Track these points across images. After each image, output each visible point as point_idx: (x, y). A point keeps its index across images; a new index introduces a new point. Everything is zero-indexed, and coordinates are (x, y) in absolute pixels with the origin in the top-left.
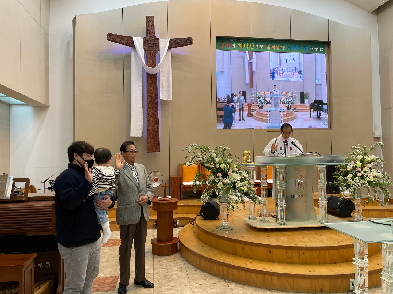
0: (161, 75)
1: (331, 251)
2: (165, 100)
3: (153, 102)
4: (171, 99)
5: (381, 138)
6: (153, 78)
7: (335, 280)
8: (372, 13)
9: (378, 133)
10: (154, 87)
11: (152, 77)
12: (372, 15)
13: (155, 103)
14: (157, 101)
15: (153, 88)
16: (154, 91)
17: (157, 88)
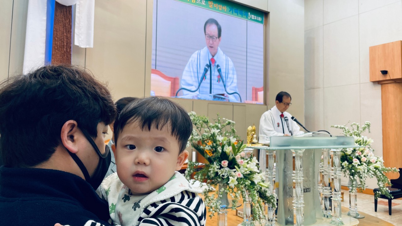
0: (77, 10)
2: (82, 47)
3: (64, 47)
4: (92, 46)
6: (67, 12)
10: (67, 25)
11: (65, 10)
13: (67, 49)
14: (70, 47)
15: (65, 26)
16: (66, 31)
17: (71, 28)
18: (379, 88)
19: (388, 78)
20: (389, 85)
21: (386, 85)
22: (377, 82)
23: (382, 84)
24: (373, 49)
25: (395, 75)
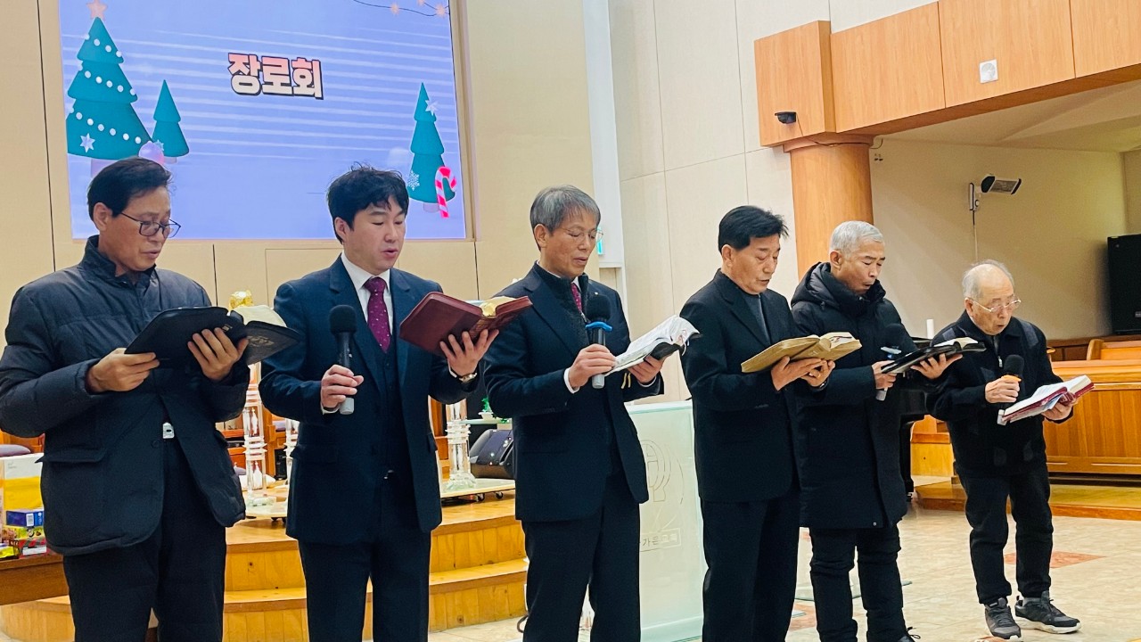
1: (480, 534)
5: (623, 270)
7: (491, 588)
18: (786, 161)
19: (798, 134)
20: (805, 153)
21: (800, 154)
22: (782, 147)
23: (790, 152)
24: (762, 47)
25: (812, 123)
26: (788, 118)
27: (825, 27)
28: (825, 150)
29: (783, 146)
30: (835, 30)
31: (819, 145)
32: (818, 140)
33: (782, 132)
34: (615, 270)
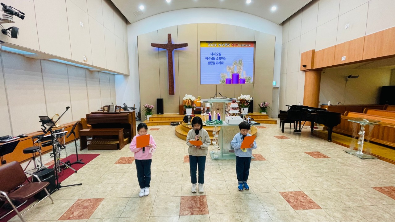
5: (279, 88)
8: (280, 25)
9: (278, 86)
12: (280, 26)
18: (304, 73)
19: (306, 69)
20: (308, 72)
21: (307, 72)
24: (303, 54)
25: (309, 67)
26: (305, 66)
27: (313, 51)
28: (311, 72)
29: (304, 71)
30: (316, 51)
31: (310, 71)
32: (310, 70)
33: (304, 69)
34: (278, 88)
